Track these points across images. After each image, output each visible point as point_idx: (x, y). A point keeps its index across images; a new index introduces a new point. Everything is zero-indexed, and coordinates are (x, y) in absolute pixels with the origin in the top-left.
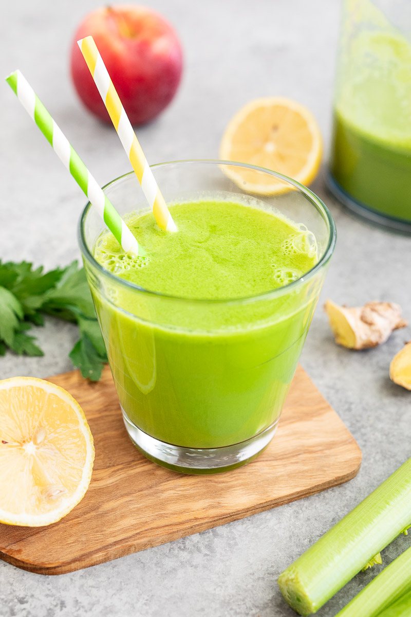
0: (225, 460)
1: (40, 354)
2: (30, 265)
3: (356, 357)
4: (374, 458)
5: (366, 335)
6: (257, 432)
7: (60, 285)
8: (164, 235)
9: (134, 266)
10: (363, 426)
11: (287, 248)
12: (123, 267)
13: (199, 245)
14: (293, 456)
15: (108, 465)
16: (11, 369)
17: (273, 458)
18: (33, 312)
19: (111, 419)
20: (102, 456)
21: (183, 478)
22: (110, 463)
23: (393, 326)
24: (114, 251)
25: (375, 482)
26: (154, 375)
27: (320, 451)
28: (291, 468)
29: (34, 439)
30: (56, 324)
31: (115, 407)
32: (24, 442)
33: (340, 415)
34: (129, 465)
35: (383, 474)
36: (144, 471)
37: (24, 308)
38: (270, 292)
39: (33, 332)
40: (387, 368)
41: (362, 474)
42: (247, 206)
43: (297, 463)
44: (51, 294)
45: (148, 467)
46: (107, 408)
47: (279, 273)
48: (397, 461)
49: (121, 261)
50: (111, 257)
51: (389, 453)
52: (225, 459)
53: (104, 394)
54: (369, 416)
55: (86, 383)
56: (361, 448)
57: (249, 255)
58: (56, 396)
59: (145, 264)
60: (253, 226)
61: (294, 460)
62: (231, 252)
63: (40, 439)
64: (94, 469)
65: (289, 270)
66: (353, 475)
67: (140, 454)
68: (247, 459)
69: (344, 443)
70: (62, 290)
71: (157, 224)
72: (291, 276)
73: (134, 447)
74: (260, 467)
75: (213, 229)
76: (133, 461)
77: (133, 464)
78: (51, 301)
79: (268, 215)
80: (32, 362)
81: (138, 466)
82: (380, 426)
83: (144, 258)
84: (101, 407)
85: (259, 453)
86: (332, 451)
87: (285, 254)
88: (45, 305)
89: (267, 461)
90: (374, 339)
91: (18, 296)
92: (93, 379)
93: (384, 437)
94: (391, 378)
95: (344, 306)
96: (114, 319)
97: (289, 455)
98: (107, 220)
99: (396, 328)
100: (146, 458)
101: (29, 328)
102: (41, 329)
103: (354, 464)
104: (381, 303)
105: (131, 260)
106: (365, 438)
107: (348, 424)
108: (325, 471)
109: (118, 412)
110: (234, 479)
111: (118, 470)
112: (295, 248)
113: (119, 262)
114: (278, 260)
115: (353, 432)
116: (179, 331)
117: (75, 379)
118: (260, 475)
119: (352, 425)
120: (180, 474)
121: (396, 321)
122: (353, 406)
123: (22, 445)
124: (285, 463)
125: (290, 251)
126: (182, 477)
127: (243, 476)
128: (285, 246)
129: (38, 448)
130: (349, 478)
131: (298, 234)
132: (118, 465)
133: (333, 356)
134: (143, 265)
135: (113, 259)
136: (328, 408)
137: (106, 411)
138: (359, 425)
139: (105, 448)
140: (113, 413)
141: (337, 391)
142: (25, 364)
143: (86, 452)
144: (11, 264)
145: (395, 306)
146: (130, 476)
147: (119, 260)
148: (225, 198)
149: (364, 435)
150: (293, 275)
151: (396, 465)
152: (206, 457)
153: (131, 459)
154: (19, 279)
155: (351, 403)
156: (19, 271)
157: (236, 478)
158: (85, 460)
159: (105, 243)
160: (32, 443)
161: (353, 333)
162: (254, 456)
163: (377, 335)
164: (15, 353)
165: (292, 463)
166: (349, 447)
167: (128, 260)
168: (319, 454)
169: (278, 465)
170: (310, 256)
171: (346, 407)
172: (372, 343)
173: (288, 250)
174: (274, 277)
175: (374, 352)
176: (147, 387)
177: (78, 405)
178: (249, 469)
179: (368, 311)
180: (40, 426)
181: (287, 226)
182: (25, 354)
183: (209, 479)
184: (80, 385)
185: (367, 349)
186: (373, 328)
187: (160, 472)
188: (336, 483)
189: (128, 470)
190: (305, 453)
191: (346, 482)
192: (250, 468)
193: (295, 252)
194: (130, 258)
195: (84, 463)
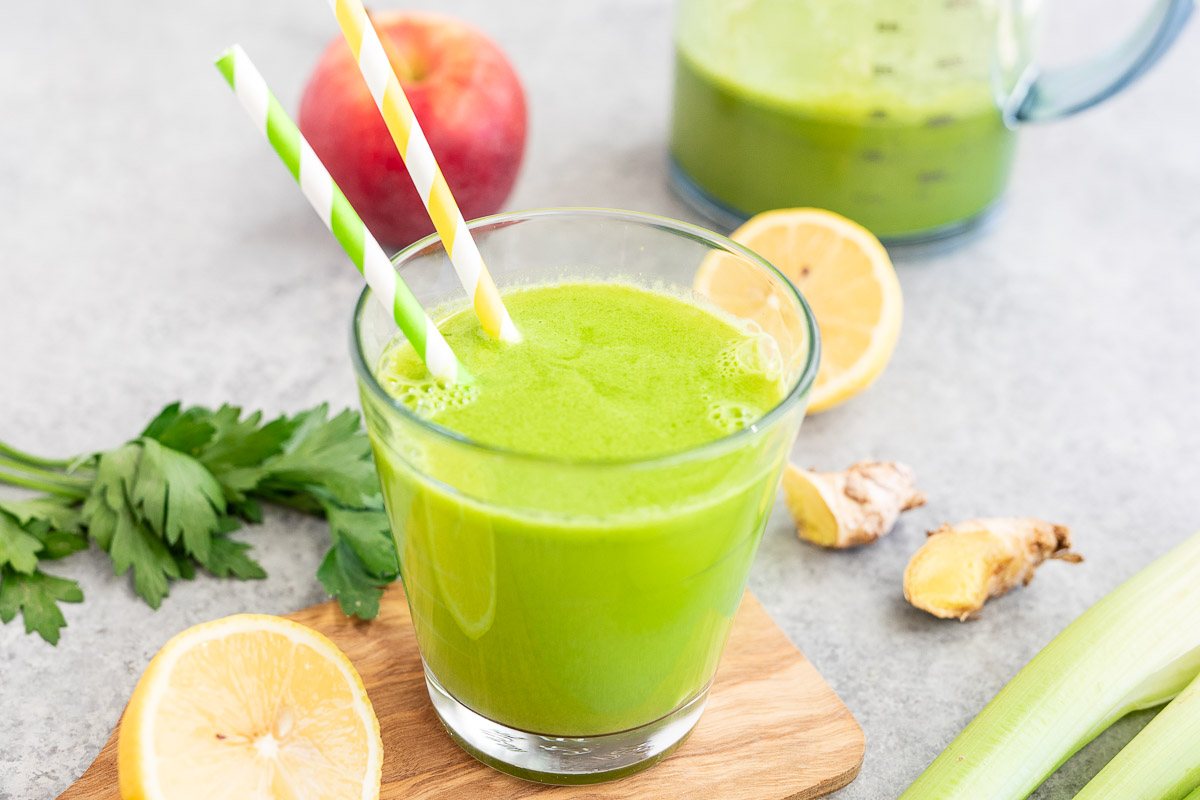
0: (616, 759)
1: (260, 575)
2: (238, 411)
3: (836, 561)
4: (886, 743)
5: (856, 520)
6: (678, 704)
7: (290, 448)
8: (498, 348)
9: (450, 403)
10: (860, 687)
11: (726, 364)
12: (432, 406)
13: (567, 363)
14: (742, 746)
15: (403, 773)
16: (207, 604)
17: (703, 751)
18: (241, 498)
19: (402, 688)
20: (391, 758)
21: (544, 793)
22: (407, 771)
23: (902, 504)
24: (411, 378)
25: (892, 788)
26: (492, 602)
27: (789, 734)
28: (739, 767)
29: (274, 730)
30: (285, 519)
31: (408, 667)
32: (256, 735)
33: (818, 669)
34: (442, 772)
35: (904, 772)
36: (471, 783)
37: (226, 491)
38: (703, 446)
39: (243, 535)
40: (896, 581)
41: (866, 774)
42: (645, 290)
43: (749, 757)
44: (274, 465)
45: (477, 775)
46: (393, 668)
47: (716, 411)
48: (927, 748)
49: (427, 395)
50: (407, 389)
51: (912, 734)
52: (615, 755)
53: (385, 644)
54: (870, 668)
55: (350, 624)
56: (861, 725)
57: (658, 379)
58: (308, 648)
59: (469, 399)
60: (660, 326)
61: (742, 752)
62: (625, 375)
63: (285, 729)
64: (383, 783)
65: (734, 405)
66: (850, 776)
67: (461, 752)
68: (658, 755)
69: (831, 717)
70: (294, 457)
71: (481, 327)
72: (738, 414)
73: (450, 739)
74: (684, 769)
75: (588, 335)
76: (449, 765)
77: (449, 770)
78: (274, 477)
79: (687, 307)
80: (245, 588)
81: (459, 774)
82: (891, 685)
83: (467, 388)
84: (381, 668)
85: (679, 742)
86: (811, 733)
87: (723, 376)
88: (262, 483)
89: (693, 755)
90: (870, 528)
91: (213, 470)
92: (364, 616)
93: (901, 705)
94: (906, 597)
95: (812, 470)
96: (418, 499)
97: (733, 745)
98: (400, 319)
99: (907, 508)
100: (473, 758)
101: (235, 528)
102: (257, 528)
103: (852, 756)
104: (878, 464)
105: (443, 392)
106: (866, 708)
107: (833, 684)
108: (801, 769)
109: (417, 676)
110: (636, 791)
111: (423, 782)
112: (741, 365)
113: (422, 397)
114: (712, 387)
115: (845, 699)
116: (545, 520)
117: (329, 617)
118: (683, 783)
119: (840, 685)
120: (537, 785)
121: (907, 495)
122: (839, 651)
123: (251, 741)
124: (726, 758)
125: (732, 370)
126: (541, 791)
127: (653, 785)
128: (723, 361)
129: (280, 746)
130: (845, 782)
131: (744, 339)
132: (422, 773)
133: (795, 562)
134: (466, 402)
135: (411, 391)
136: (797, 656)
137: (390, 674)
138: (852, 684)
139: (395, 743)
140: (406, 677)
141: (809, 625)
142: (233, 594)
143: (366, 750)
144: (200, 412)
145: (902, 467)
146: (445, 793)
147: (423, 393)
148: (605, 279)
149: (863, 702)
150: (744, 413)
151: (926, 755)
152: (577, 753)
153: (444, 761)
154: (216, 438)
155: (836, 647)
156: (216, 423)
157: (642, 788)
158: (366, 765)
159: (392, 364)
160: (269, 737)
161: (833, 517)
162: (670, 748)
163: (875, 520)
164: (213, 574)
165: (739, 758)
166: (841, 724)
167: (439, 390)
168: (788, 740)
169: (715, 763)
170: (770, 377)
171: (827, 653)
172: (866, 534)
173: (728, 368)
174: (710, 417)
175: (868, 553)
176: (477, 627)
177: (350, 664)
178: (662, 771)
179: (856, 476)
180: (284, 704)
181: (722, 325)
182: (231, 575)
183: (591, 792)
184: (340, 627)
185: (858, 547)
186: (868, 507)
187: (500, 783)
188: (822, 792)
189: (441, 782)
190: (761, 738)
191: (839, 788)
192: (665, 770)
193: (741, 372)
194: (442, 387)
195: (364, 773)
